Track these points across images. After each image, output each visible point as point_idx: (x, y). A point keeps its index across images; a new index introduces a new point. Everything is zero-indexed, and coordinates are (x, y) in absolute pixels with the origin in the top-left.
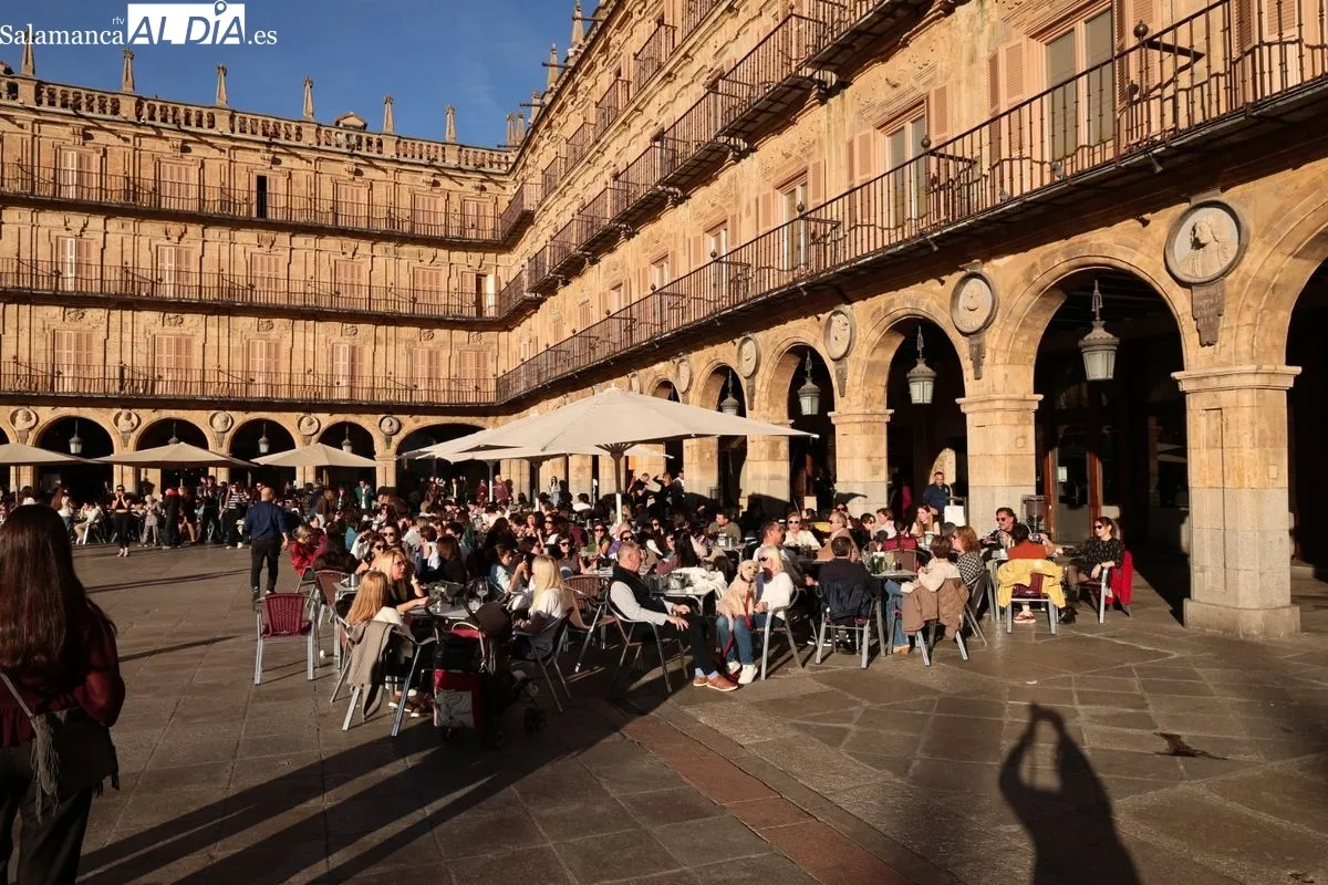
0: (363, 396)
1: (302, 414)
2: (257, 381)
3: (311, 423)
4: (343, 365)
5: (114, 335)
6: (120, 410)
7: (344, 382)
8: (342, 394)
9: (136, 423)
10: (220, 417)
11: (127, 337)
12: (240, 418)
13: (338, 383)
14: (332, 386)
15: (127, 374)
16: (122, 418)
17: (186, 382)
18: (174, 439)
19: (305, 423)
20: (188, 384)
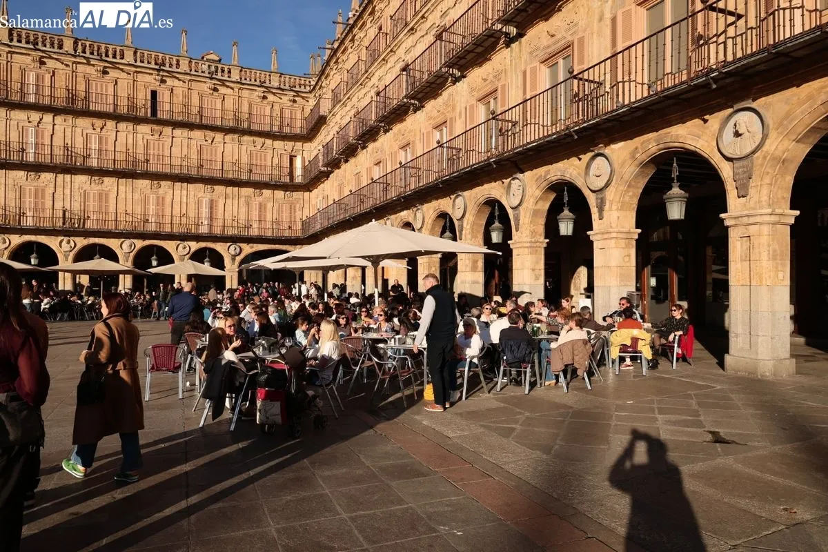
0: (217, 231)
1: (179, 242)
2: (150, 221)
3: (185, 248)
4: (205, 211)
5: (59, 190)
6: (63, 238)
7: (206, 222)
8: (204, 230)
9: (73, 246)
10: (127, 242)
11: (68, 191)
12: (140, 244)
13: (202, 223)
14: (198, 225)
15: (67, 214)
16: (64, 243)
17: (105, 221)
18: (98, 256)
19: (180, 248)
20: (107, 222)
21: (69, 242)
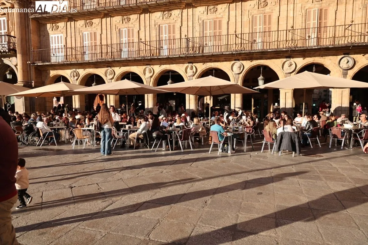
0: (326, 43)
1: (285, 60)
2: (257, 42)
3: (291, 65)
4: (313, 22)
5: (185, 23)
6: (187, 64)
7: (314, 35)
8: (312, 43)
9: (195, 71)
11: (190, 24)
12: (248, 64)
13: (309, 37)
14: (306, 39)
15: (191, 44)
16: (189, 70)
17: (219, 46)
19: (286, 65)
20: (220, 47)
21: (192, 68)
